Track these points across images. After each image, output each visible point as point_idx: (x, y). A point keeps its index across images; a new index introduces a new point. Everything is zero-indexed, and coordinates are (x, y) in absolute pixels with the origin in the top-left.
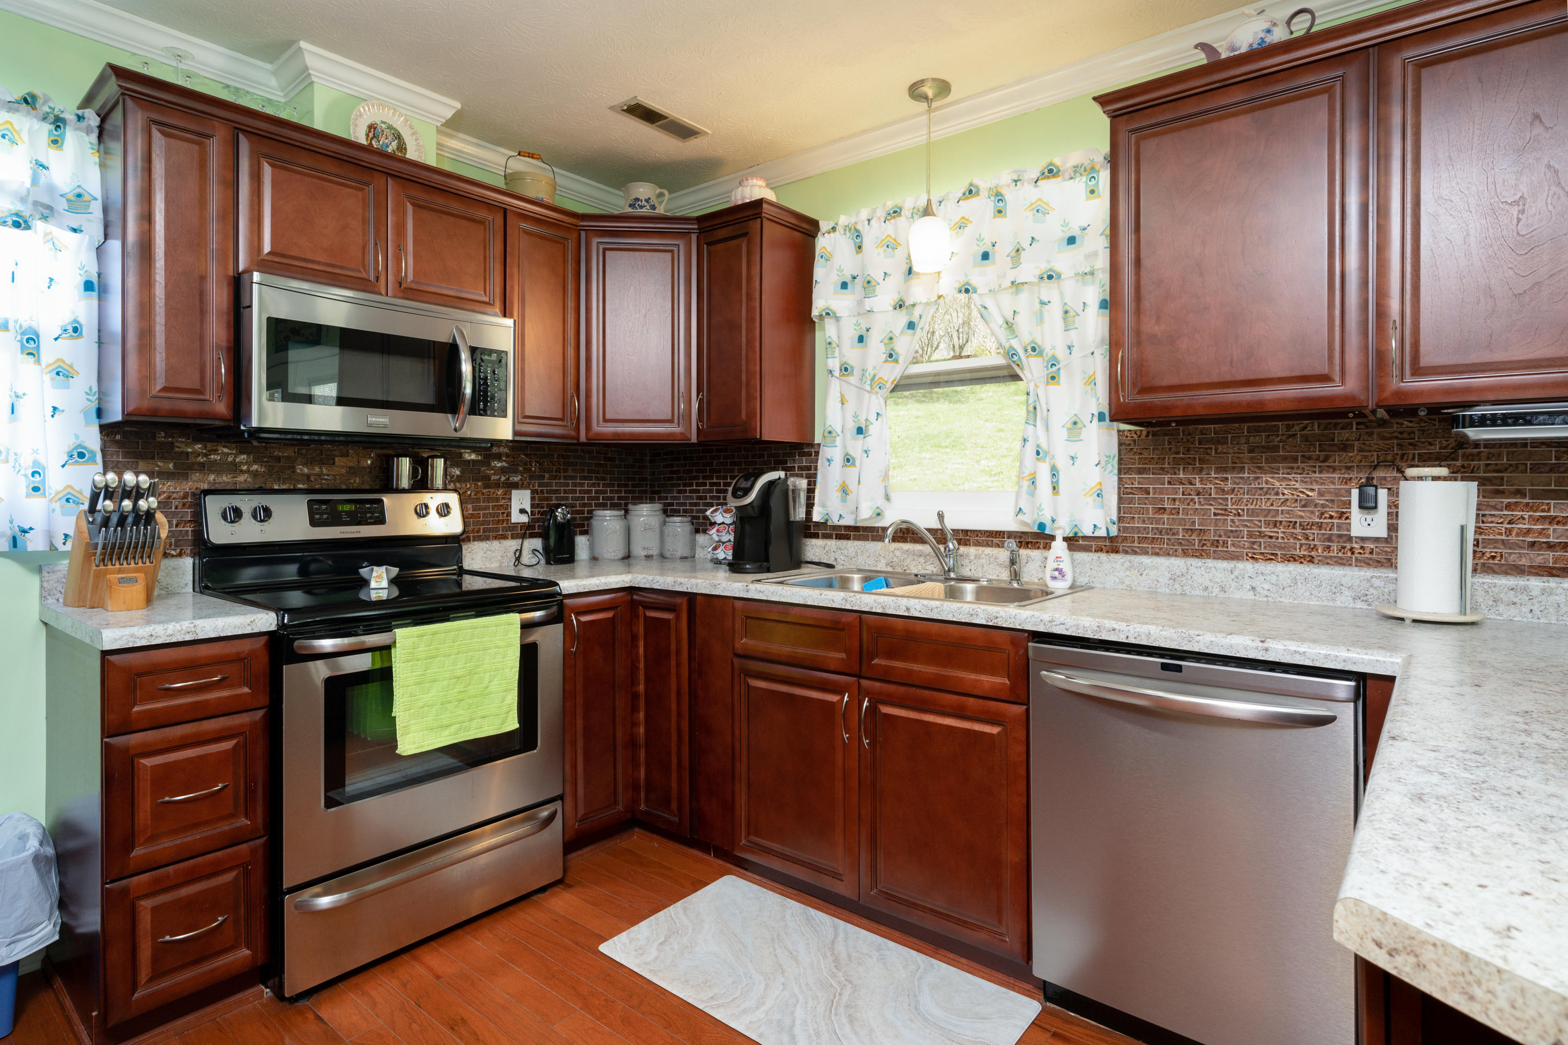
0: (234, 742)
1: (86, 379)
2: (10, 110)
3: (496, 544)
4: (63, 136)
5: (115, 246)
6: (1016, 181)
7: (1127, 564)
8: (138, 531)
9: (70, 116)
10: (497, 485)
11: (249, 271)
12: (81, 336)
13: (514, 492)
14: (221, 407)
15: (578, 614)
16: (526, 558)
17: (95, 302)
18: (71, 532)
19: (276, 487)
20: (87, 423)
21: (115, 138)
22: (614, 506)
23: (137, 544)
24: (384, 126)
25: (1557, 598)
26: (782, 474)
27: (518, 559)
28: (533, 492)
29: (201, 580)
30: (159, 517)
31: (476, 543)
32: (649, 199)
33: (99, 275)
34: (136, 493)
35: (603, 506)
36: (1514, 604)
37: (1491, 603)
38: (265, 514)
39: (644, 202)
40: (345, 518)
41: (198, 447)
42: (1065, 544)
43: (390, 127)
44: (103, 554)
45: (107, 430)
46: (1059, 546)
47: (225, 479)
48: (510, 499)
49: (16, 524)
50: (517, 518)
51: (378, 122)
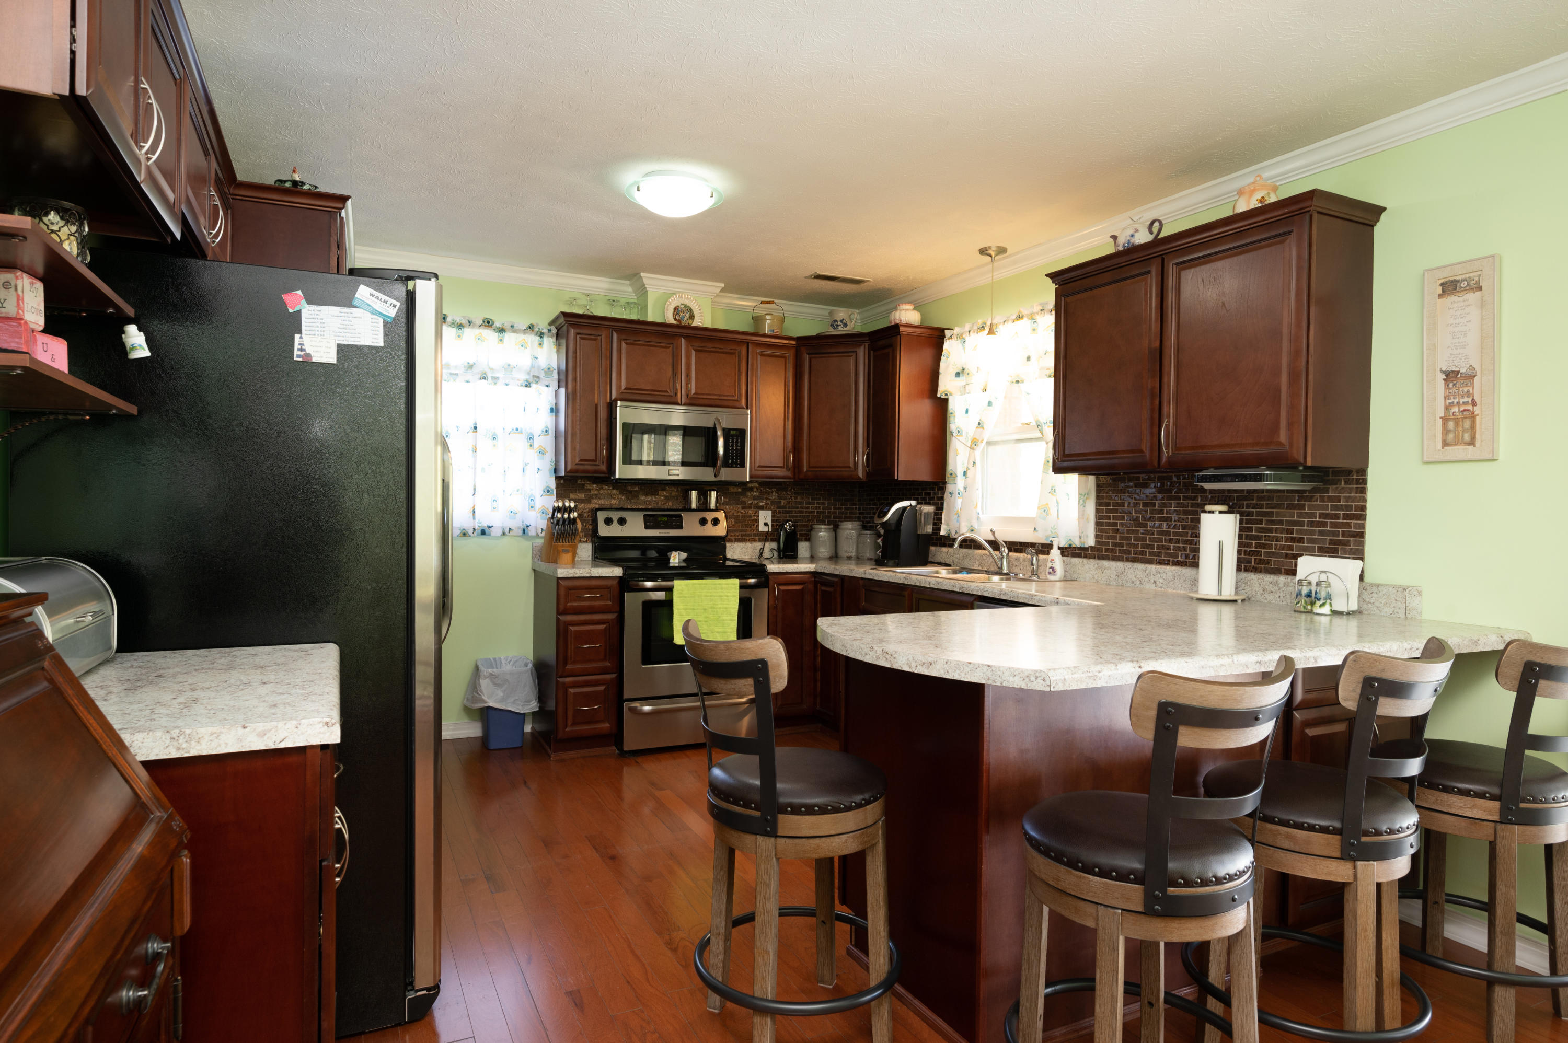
0: (605, 626)
1: (550, 455)
2: (524, 333)
3: (748, 545)
4: (543, 341)
5: (562, 391)
6: (1042, 310)
7: (1096, 566)
8: (570, 527)
9: (545, 331)
10: (750, 508)
11: (616, 401)
12: (548, 434)
13: (761, 512)
14: (603, 467)
15: (779, 585)
16: (767, 554)
17: (554, 418)
18: (544, 528)
19: (629, 507)
20: (551, 476)
21: (563, 338)
22: (829, 523)
23: (569, 533)
24: (682, 306)
25: (1291, 588)
26: (913, 503)
27: (761, 554)
28: (773, 512)
29: (595, 554)
30: (578, 520)
31: (736, 543)
32: (843, 319)
33: (556, 404)
34: (570, 510)
35: (823, 523)
36: (1272, 592)
37: (1262, 592)
38: (622, 521)
39: (839, 322)
40: (662, 525)
41: (595, 486)
42: (1059, 551)
43: (686, 306)
44: (557, 538)
45: (558, 478)
46: (1055, 552)
47: (606, 503)
48: (758, 516)
49: (524, 523)
50: (762, 528)
51: (679, 305)
